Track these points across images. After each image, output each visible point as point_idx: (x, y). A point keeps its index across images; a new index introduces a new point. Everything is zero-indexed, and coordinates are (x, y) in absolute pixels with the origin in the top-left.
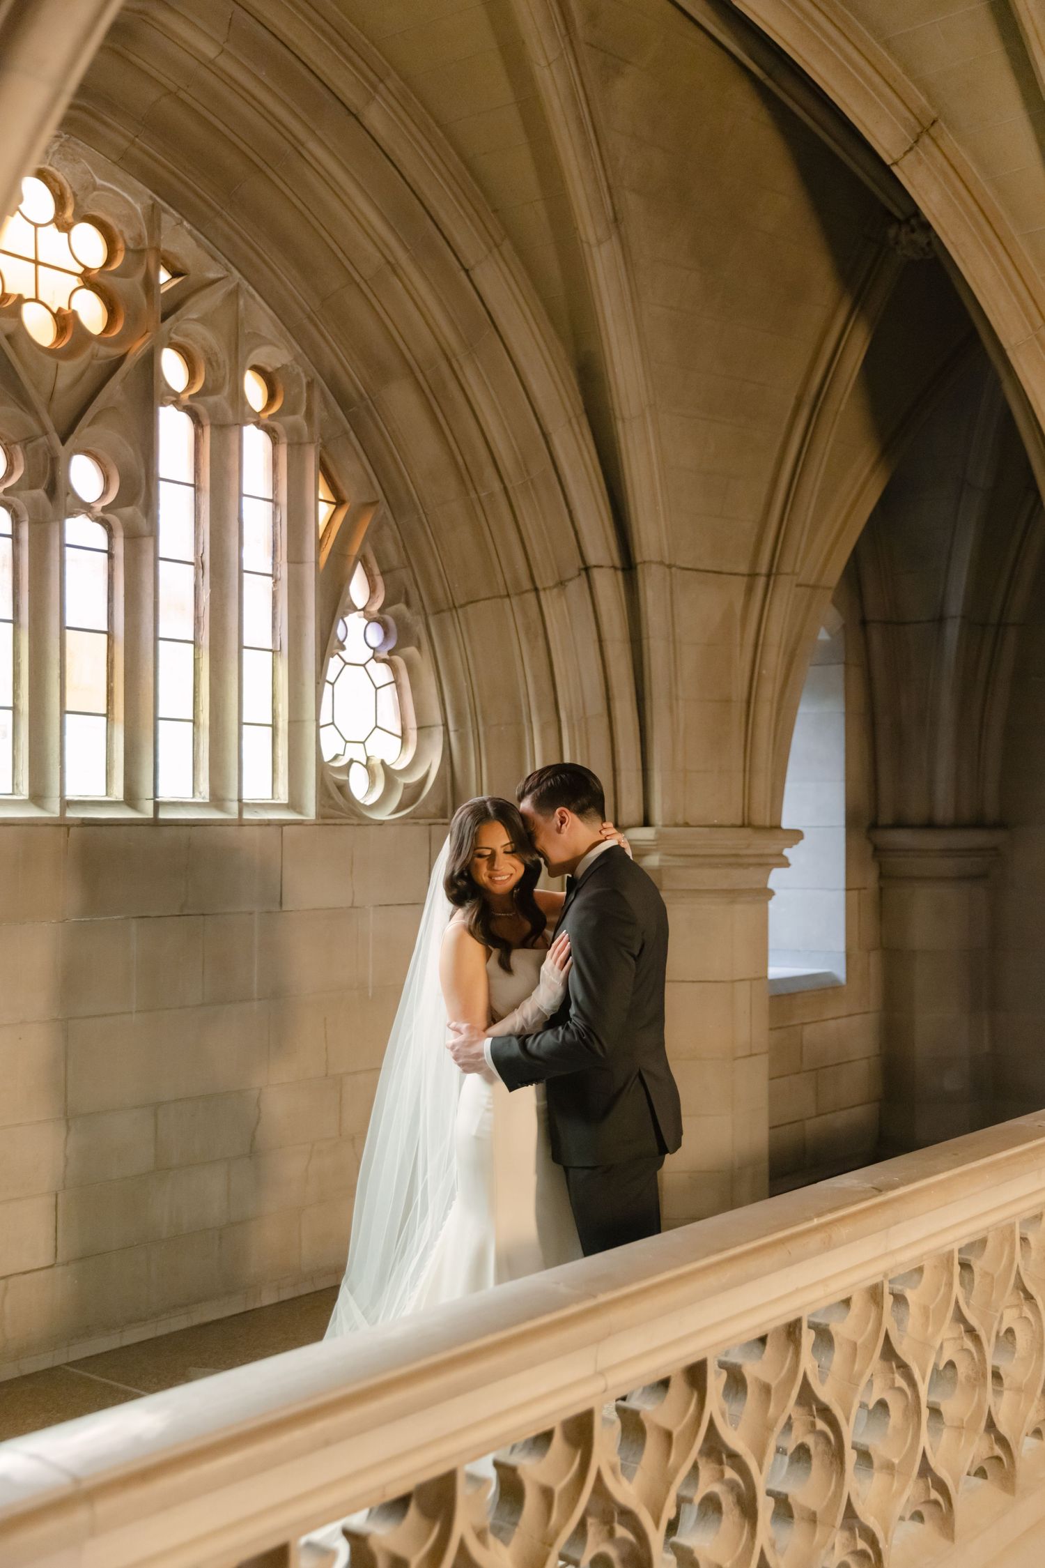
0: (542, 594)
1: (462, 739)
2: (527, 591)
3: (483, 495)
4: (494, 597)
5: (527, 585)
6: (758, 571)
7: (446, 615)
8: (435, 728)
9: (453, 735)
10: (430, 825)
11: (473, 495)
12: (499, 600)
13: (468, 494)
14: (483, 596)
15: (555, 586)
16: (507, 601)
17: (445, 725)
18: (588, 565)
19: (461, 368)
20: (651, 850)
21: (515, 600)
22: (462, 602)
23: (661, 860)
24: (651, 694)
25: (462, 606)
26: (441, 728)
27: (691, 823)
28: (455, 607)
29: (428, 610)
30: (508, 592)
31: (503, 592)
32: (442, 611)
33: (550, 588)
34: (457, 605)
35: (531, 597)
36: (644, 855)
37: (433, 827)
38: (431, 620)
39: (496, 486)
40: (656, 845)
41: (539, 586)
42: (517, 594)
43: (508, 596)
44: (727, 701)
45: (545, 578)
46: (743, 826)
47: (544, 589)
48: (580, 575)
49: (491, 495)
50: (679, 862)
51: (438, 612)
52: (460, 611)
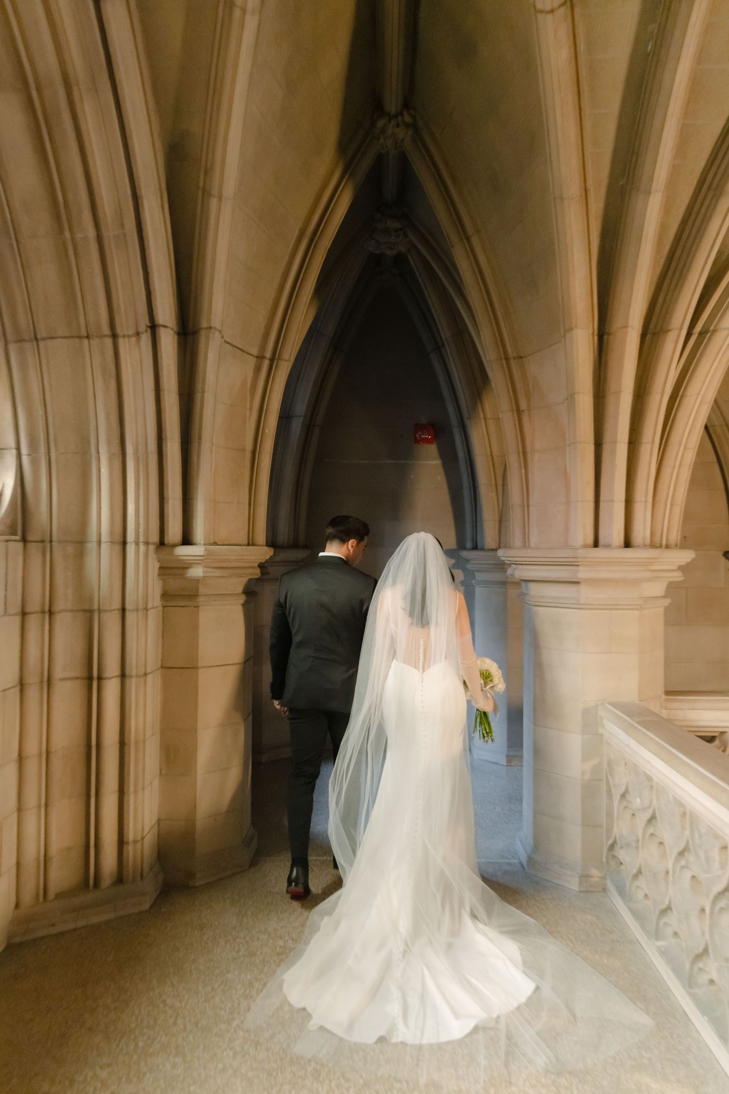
0: (121, 341)
1: (34, 462)
2: (106, 336)
3: (79, 236)
4: (72, 337)
5: (106, 331)
6: (265, 355)
7: (27, 346)
8: (7, 451)
9: (25, 460)
10: (7, 541)
11: (67, 234)
12: (77, 340)
13: (61, 232)
14: (61, 333)
15: (133, 336)
16: (86, 341)
17: (18, 449)
18: (156, 323)
19: (82, 100)
20: (195, 563)
21: (95, 342)
22: (44, 335)
23: (204, 572)
24: (200, 438)
25: (44, 339)
26: (14, 452)
27: (219, 543)
28: (36, 339)
29: (9, 337)
30: (88, 334)
31: (84, 333)
32: (24, 340)
33: (129, 336)
34: (39, 337)
35: (108, 342)
36: (188, 568)
37: (10, 543)
38: (12, 348)
39: (91, 232)
40: (202, 560)
41: (119, 331)
42: (98, 337)
43: (88, 337)
44: (244, 450)
45: (124, 326)
46: (248, 545)
47: (124, 336)
48: (146, 331)
49: (86, 239)
50: (218, 573)
51: (20, 341)
52: (41, 344)
